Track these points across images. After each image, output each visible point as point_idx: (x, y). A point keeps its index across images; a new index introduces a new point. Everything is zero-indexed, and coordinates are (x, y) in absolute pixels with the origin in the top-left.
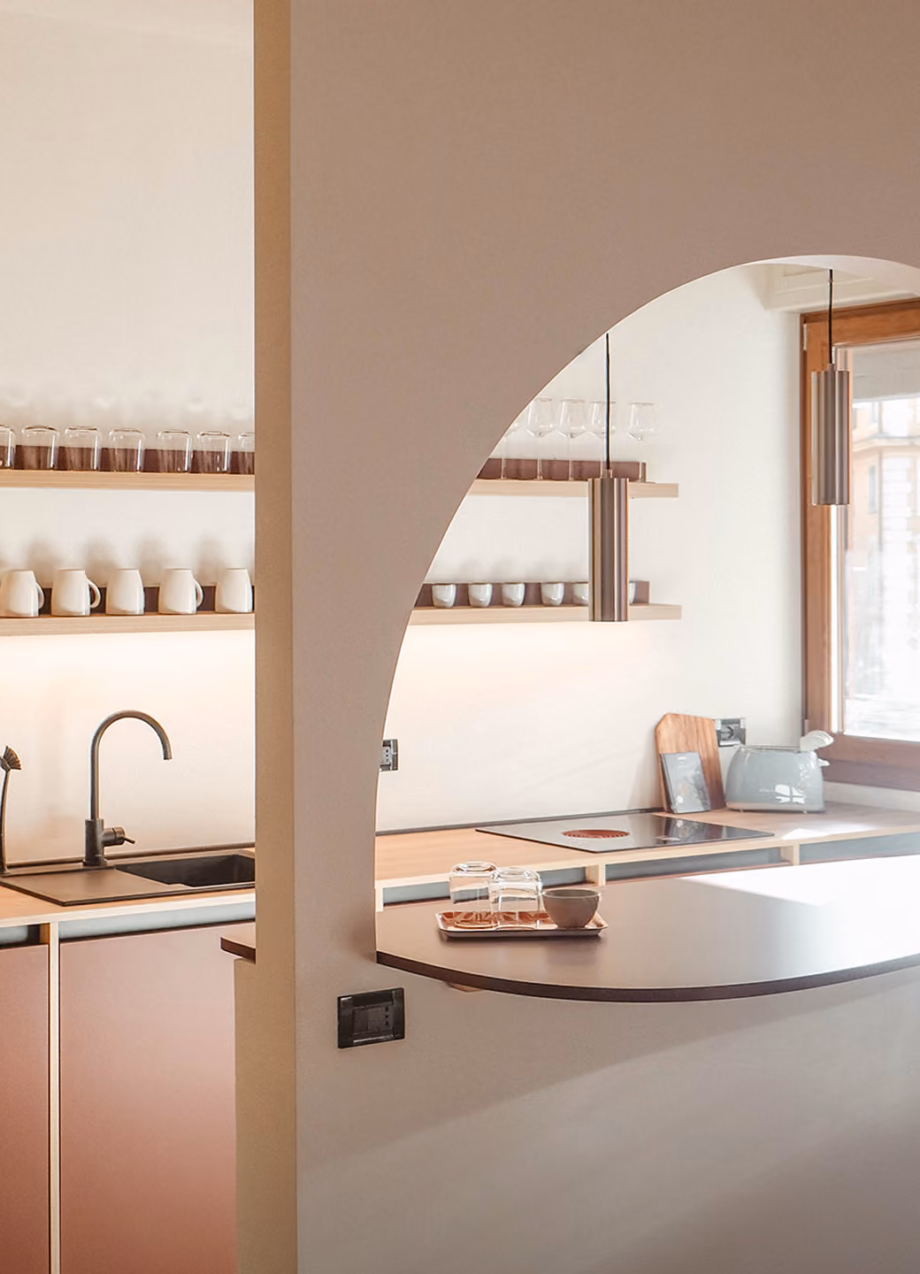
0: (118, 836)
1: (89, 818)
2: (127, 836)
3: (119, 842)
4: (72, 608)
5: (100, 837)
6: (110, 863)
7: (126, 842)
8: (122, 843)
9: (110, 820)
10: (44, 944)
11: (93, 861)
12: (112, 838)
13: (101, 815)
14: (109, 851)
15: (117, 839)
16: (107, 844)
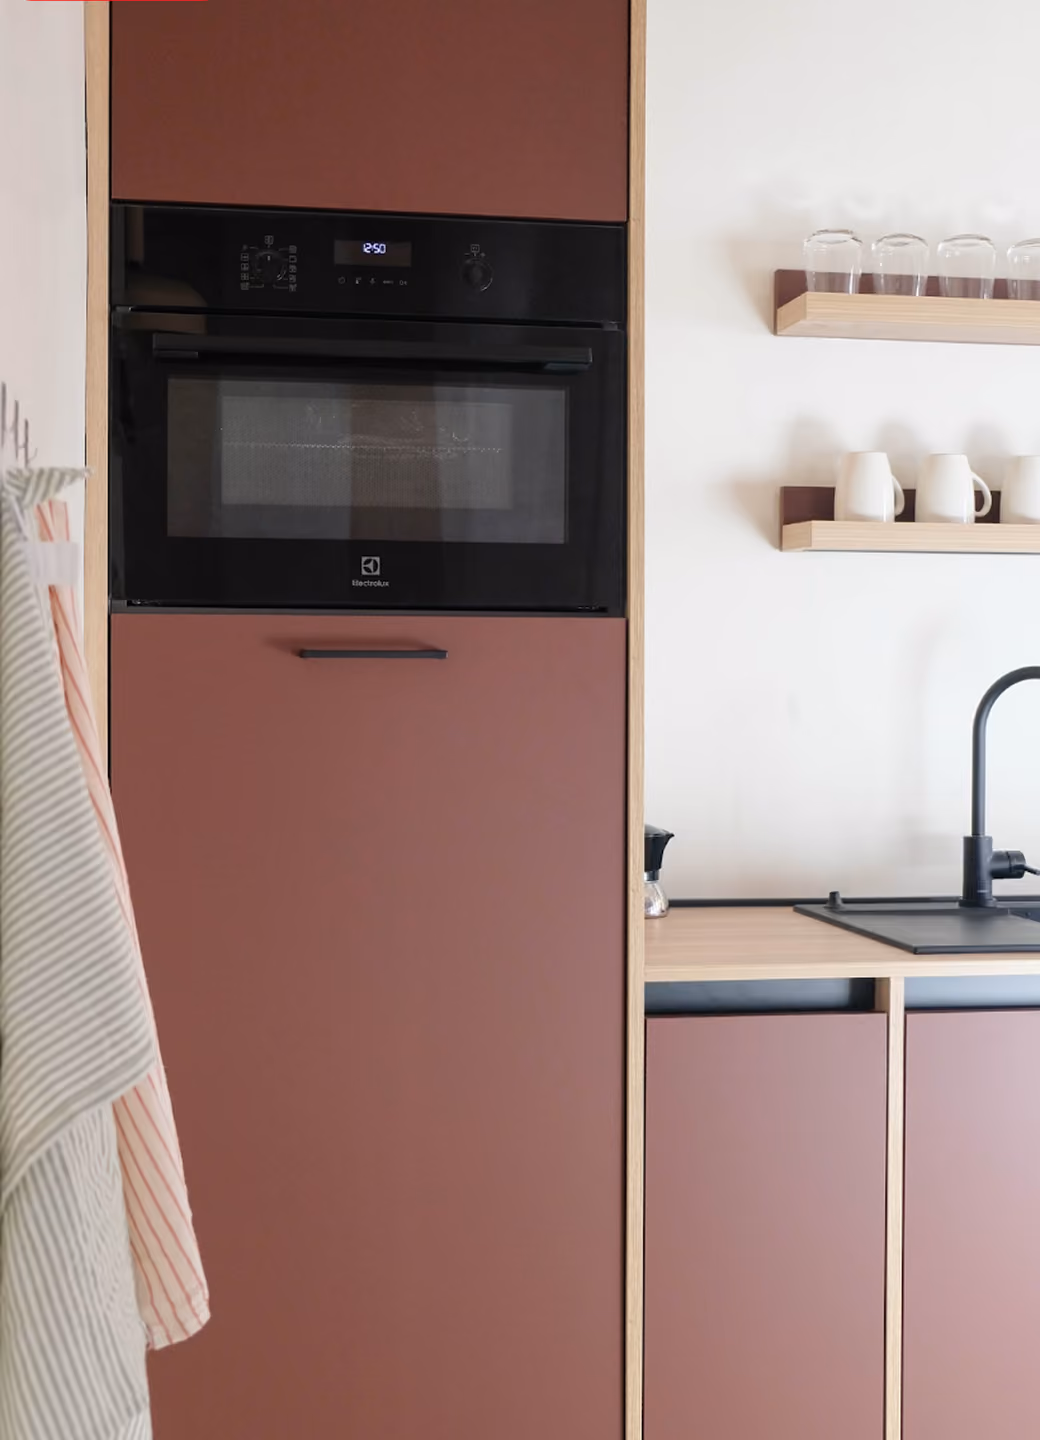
0: (1016, 863)
1: (969, 833)
2: (1029, 864)
3: (1015, 872)
4: (950, 510)
5: (987, 863)
6: (1001, 905)
7: (1026, 873)
8: (1020, 875)
9: (1001, 838)
10: (883, 1012)
11: (973, 900)
12: (1005, 865)
13: (989, 830)
14: (1001, 887)
15: (1013, 867)
16: (998, 874)
